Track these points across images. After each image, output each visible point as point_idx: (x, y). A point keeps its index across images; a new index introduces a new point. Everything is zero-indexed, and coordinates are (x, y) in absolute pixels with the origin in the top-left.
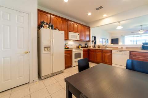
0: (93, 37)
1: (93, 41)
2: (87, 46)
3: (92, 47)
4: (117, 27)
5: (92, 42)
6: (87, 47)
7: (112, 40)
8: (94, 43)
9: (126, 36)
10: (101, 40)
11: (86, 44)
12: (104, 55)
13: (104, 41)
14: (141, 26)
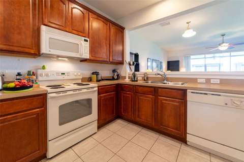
0: (131, 54)
1: (132, 63)
2: (118, 75)
3: (129, 78)
4: (184, 33)
5: (130, 64)
6: (117, 79)
7: (169, 63)
8: (133, 67)
9: (192, 57)
10: (149, 64)
11: (114, 71)
12: (162, 103)
13: (155, 65)
14: (223, 35)
